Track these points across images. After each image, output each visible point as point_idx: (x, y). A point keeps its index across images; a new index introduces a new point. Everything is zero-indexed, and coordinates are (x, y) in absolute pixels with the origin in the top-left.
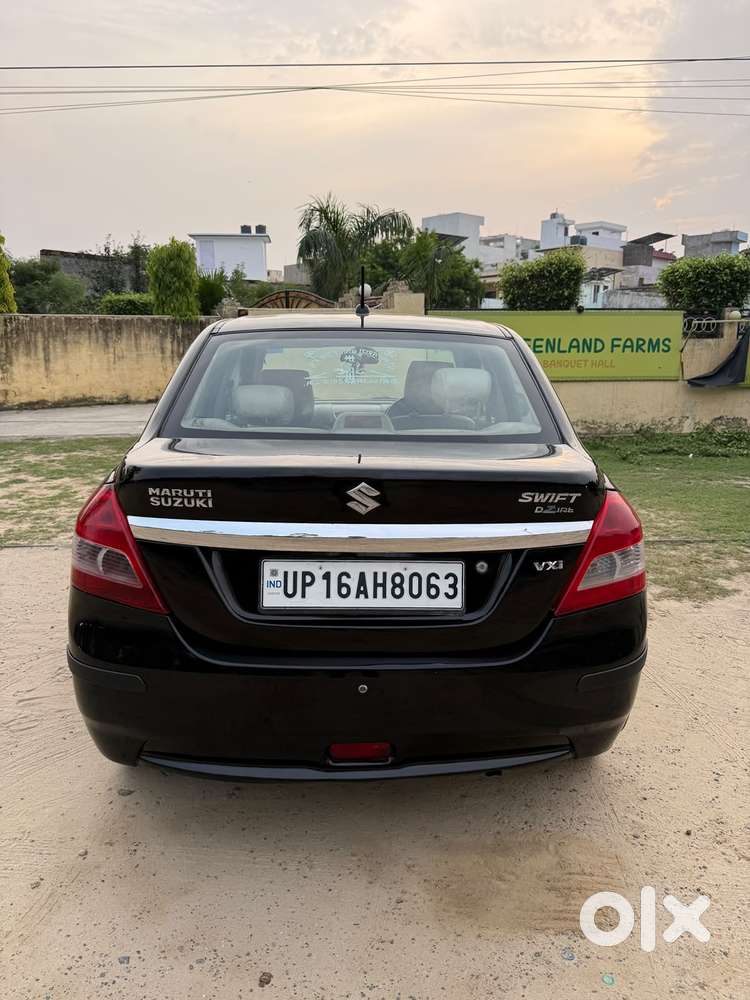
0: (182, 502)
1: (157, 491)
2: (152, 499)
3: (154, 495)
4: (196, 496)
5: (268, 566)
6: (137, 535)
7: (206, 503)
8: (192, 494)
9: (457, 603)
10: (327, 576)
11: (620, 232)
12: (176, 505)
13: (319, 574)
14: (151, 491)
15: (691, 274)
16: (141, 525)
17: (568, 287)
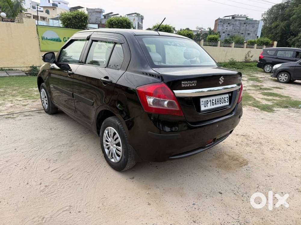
0: (190, 85)
1: (184, 82)
2: (182, 85)
3: (183, 84)
4: (193, 83)
5: (202, 100)
6: (176, 96)
7: (195, 85)
8: (192, 82)
9: (228, 104)
10: (210, 101)
11: (67, 4)
12: (188, 86)
13: (209, 101)
14: (182, 82)
15: (117, 22)
16: (178, 93)
17: (84, 22)
